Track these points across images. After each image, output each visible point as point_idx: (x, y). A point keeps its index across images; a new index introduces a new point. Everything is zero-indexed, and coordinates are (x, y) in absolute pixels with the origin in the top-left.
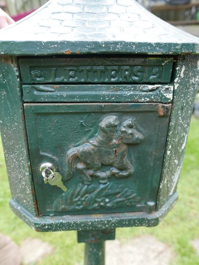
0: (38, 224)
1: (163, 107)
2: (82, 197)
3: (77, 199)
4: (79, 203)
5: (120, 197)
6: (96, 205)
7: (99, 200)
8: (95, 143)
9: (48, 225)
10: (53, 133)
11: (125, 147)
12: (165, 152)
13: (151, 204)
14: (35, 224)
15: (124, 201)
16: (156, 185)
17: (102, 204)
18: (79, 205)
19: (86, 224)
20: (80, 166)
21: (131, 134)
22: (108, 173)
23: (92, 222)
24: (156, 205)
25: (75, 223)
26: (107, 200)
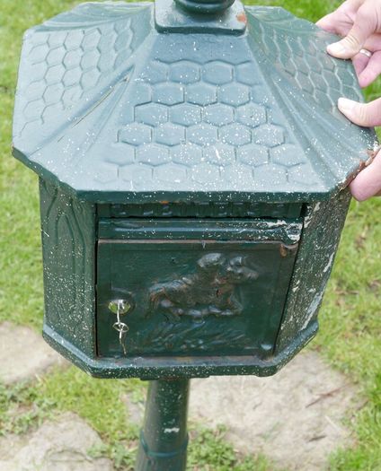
0: (97, 369)
1: (286, 249)
2: (164, 337)
3: (157, 340)
4: (159, 344)
5: (220, 339)
6: (184, 346)
7: (189, 342)
8: (190, 282)
9: (112, 371)
10: (133, 269)
11: (231, 287)
12: (290, 289)
13: (267, 347)
14: (93, 369)
15: (225, 343)
16: (274, 326)
17: (193, 346)
18: (159, 347)
19: (167, 371)
20: (166, 304)
21: (241, 274)
22: (205, 312)
23: (176, 368)
24: (274, 348)
25: (151, 369)
26: (201, 342)
